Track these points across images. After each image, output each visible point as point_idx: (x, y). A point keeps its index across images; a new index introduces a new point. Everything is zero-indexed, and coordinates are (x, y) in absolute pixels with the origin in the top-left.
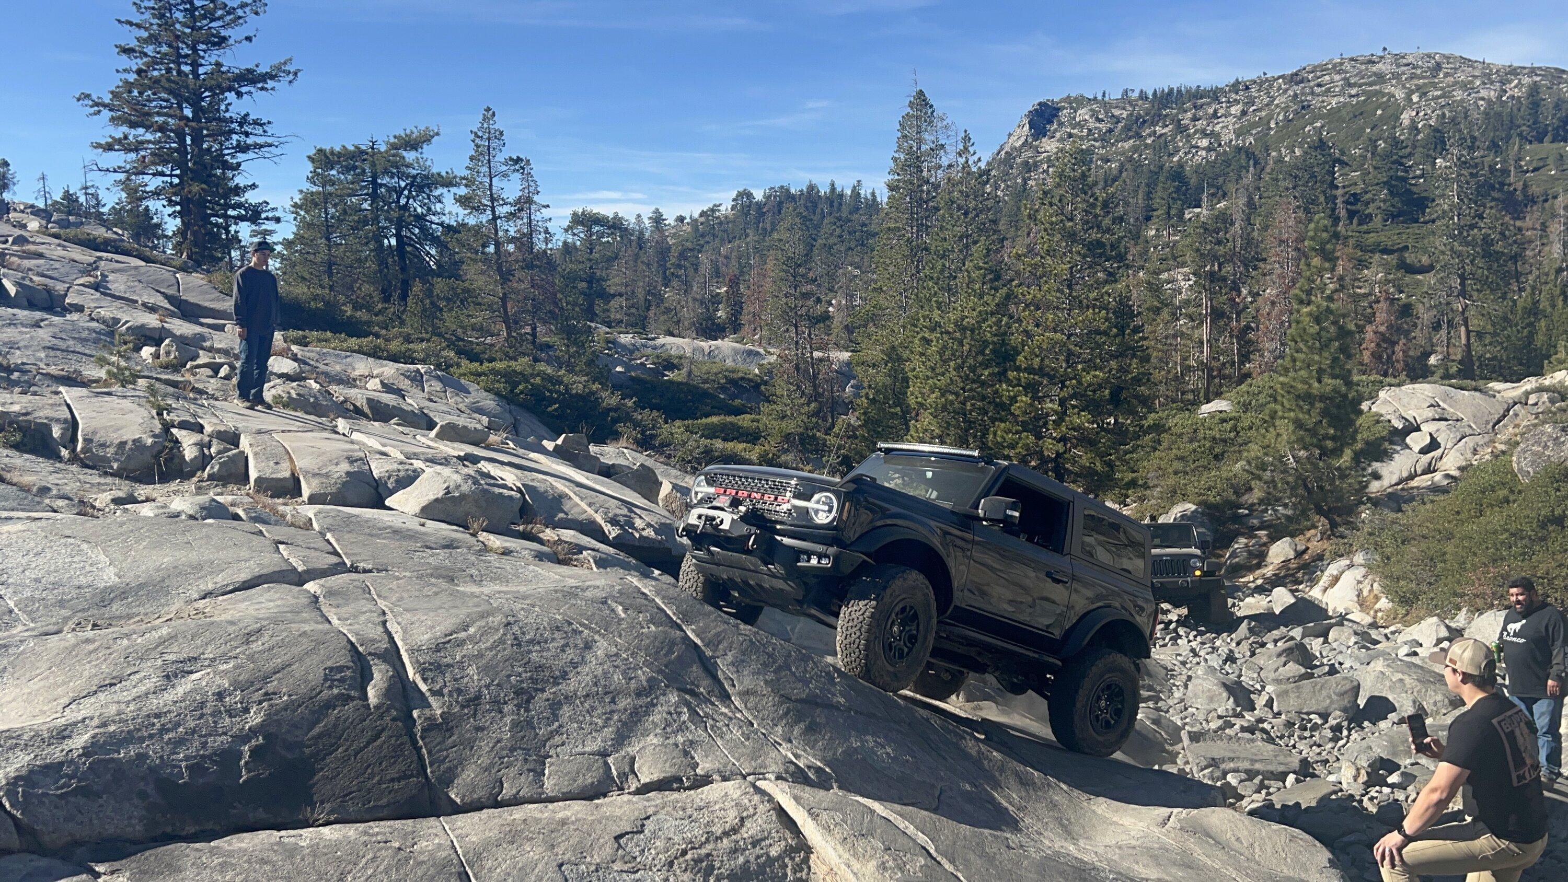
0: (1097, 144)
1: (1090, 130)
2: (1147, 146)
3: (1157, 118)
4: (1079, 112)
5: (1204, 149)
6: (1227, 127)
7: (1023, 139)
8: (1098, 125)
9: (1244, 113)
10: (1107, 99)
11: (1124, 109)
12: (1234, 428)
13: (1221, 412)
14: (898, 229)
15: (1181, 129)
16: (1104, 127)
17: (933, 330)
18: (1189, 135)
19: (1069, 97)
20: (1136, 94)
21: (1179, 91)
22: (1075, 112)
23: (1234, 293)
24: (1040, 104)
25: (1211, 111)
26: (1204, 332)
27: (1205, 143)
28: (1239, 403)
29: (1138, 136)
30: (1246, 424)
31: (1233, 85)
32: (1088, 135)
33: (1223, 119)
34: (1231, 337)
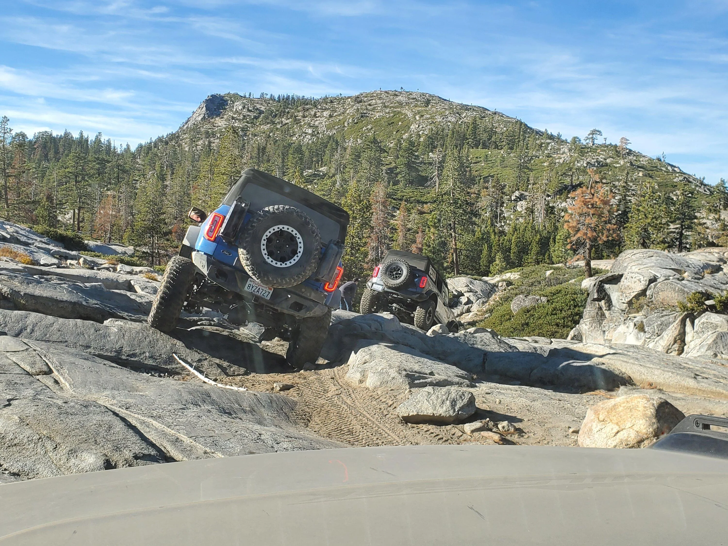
1: (244, 116)
2: (277, 129)
3: (282, 114)
4: (236, 104)
5: (310, 134)
6: (321, 123)
7: (202, 116)
8: (248, 113)
9: (331, 116)
10: (252, 97)
11: (262, 105)
15: (297, 121)
16: (252, 115)
18: (301, 126)
19: (229, 93)
20: (268, 97)
21: (293, 98)
22: (233, 103)
24: (212, 96)
25: (313, 113)
27: (310, 131)
29: (273, 123)
31: (324, 99)
32: (243, 119)
33: (319, 118)
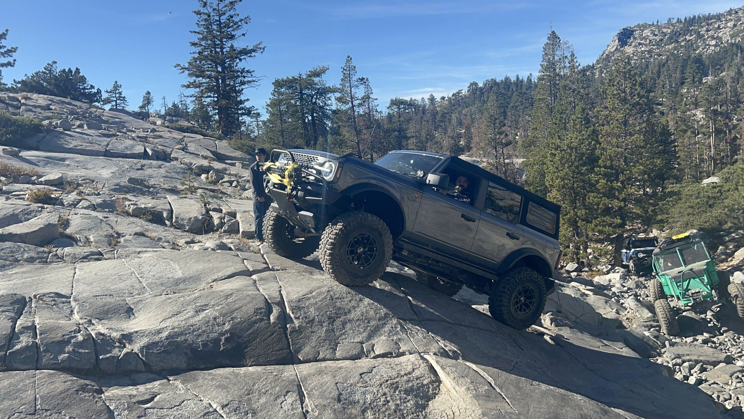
0: (655, 47)
1: (650, 41)
2: (681, 46)
3: (688, 32)
4: (644, 32)
5: (713, 46)
6: (725, 33)
7: (615, 48)
8: (654, 38)
9: (735, 26)
10: (659, 24)
11: (669, 28)
12: (720, 191)
13: (713, 183)
14: (544, 99)
15: (700, 36)
16: (658, 38)
17: (556, 149)
18: (704, 39)
19: (639, 24)
20: (675, 21)
21: (699, 17)
22: (643, 32)
23: (727, 120)
24: (624, 29)
25: (716, 26)
26: (712, 140)
27: (714, 42)
28: (723, 178)
29: (677, 41)
30: (726, 188)
31: (729, 12)
32: (650, 43)
33: (723, 29)
34: (726, 142)
